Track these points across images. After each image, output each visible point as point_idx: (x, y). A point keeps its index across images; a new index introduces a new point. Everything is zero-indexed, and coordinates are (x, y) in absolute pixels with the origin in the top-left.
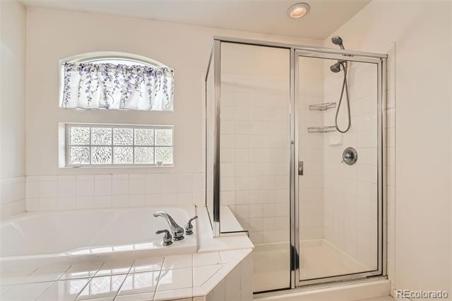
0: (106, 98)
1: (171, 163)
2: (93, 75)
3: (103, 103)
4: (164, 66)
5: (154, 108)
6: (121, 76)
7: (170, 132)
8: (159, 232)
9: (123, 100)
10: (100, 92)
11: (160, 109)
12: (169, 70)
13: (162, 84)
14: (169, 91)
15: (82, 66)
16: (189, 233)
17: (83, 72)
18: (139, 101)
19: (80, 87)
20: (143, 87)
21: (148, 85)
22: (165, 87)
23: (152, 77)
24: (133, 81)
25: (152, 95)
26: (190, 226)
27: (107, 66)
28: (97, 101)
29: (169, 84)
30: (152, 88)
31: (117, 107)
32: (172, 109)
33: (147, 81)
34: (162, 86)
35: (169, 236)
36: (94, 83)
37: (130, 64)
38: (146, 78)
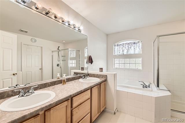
0: (123, 52)
1: (141, 68)
2: (120, 46)
3: (123, 53)
4: (139, 41)
5: (136, 53)
6: (126, 46)
7: (141, 59)
8: (141, 85)
9: (127, 52)
10: (122, 50)
11: (137, 53)
12: (140, 41)
13: (138, 46)
14: (140, 48)
15: (118, 45)
16: (149, 87)
17: (118, 46)
18: (132, 52)
19: (117, 50)
20: (132, 48)
21: (134, 47)
22: (139, 47)
23: (135, 44)
24: (130, 46)
25: (135, 49)
26: (149, 85)
27: (123, 44)
28: (121, 53)
29: (140, 46)
30: (135, 48)
31: (126, 54)
32: (141, 53)
33: (134, 46)
34: (138, 47)
35: (144, 86)
36: (120, 48)
37: (129, 42)
38: (133, 45)
